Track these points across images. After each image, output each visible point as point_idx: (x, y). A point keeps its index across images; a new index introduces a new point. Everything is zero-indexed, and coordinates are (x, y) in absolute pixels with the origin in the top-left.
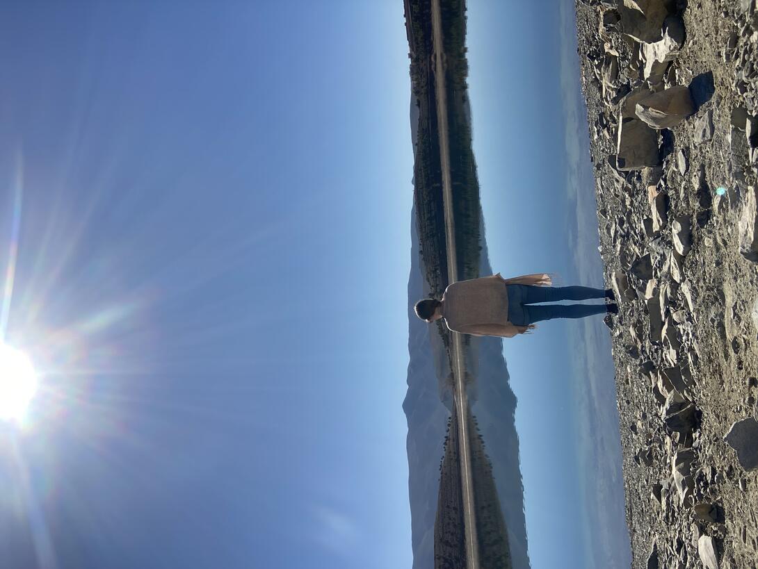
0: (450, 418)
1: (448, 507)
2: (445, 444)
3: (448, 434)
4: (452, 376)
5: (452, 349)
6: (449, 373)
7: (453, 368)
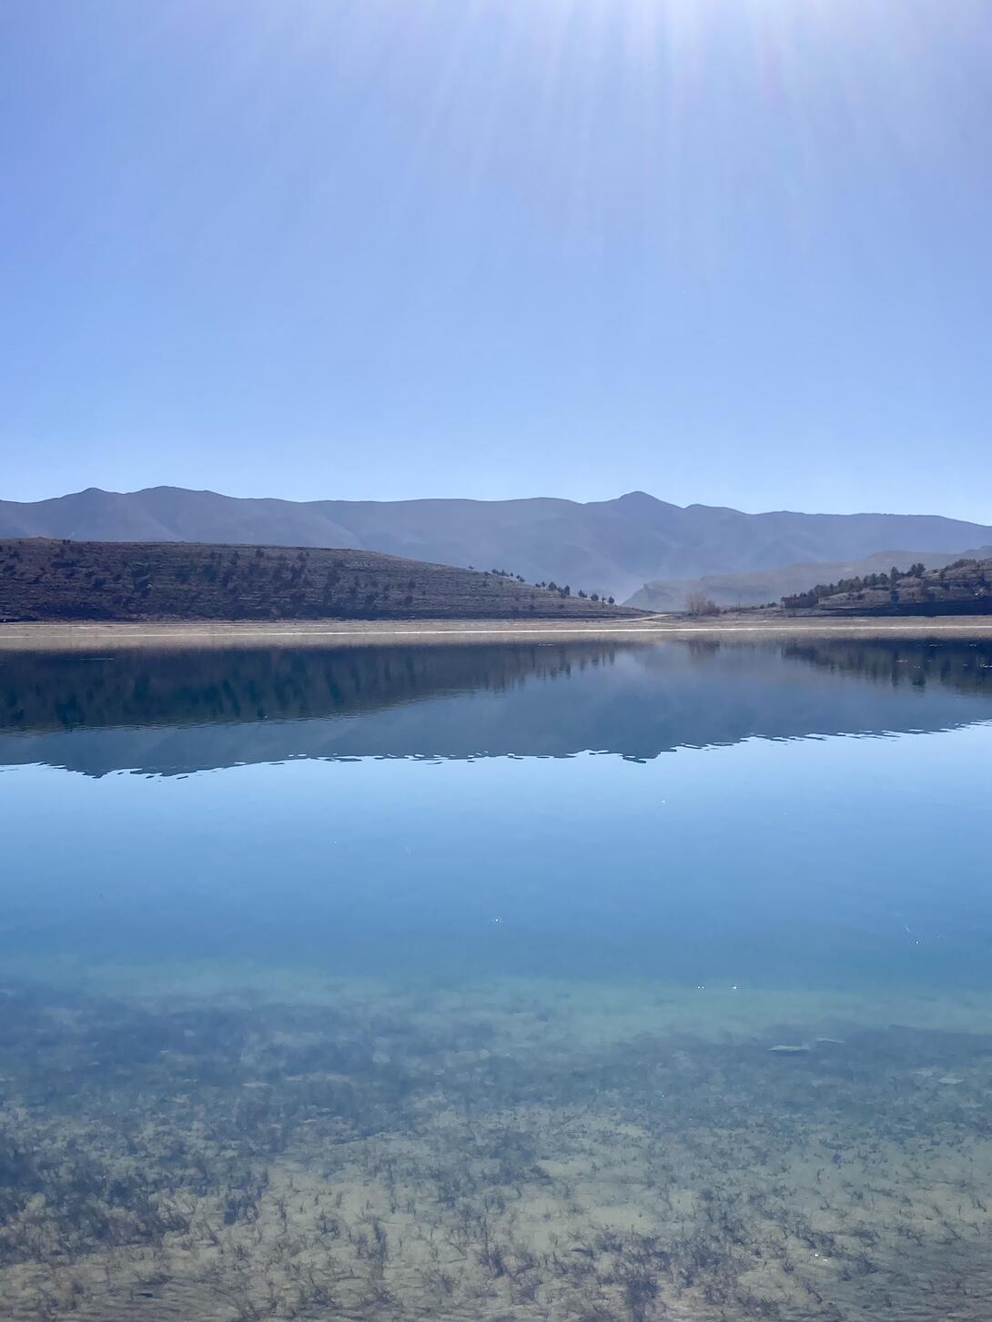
0: (611, 601)
1: (412, 585)
2: (552, 587)
3: (574, 592)
4: (713, 612)
5: (780, 614)
6: (718, 605)
7: (729, 616)
